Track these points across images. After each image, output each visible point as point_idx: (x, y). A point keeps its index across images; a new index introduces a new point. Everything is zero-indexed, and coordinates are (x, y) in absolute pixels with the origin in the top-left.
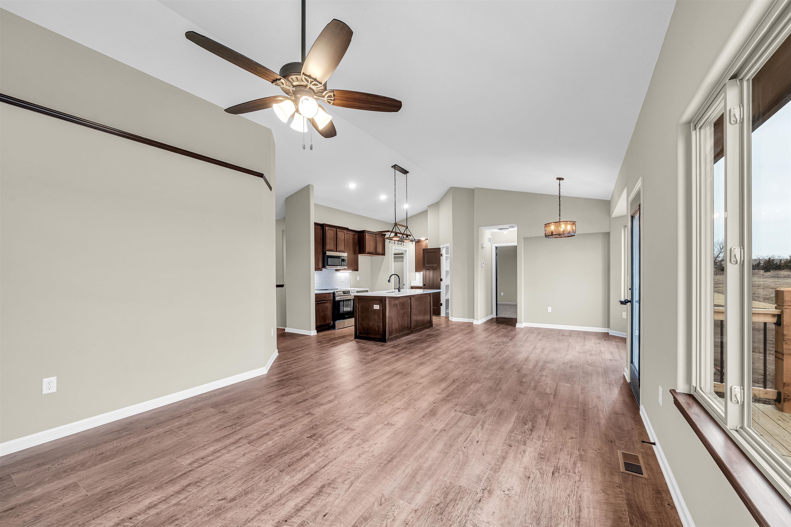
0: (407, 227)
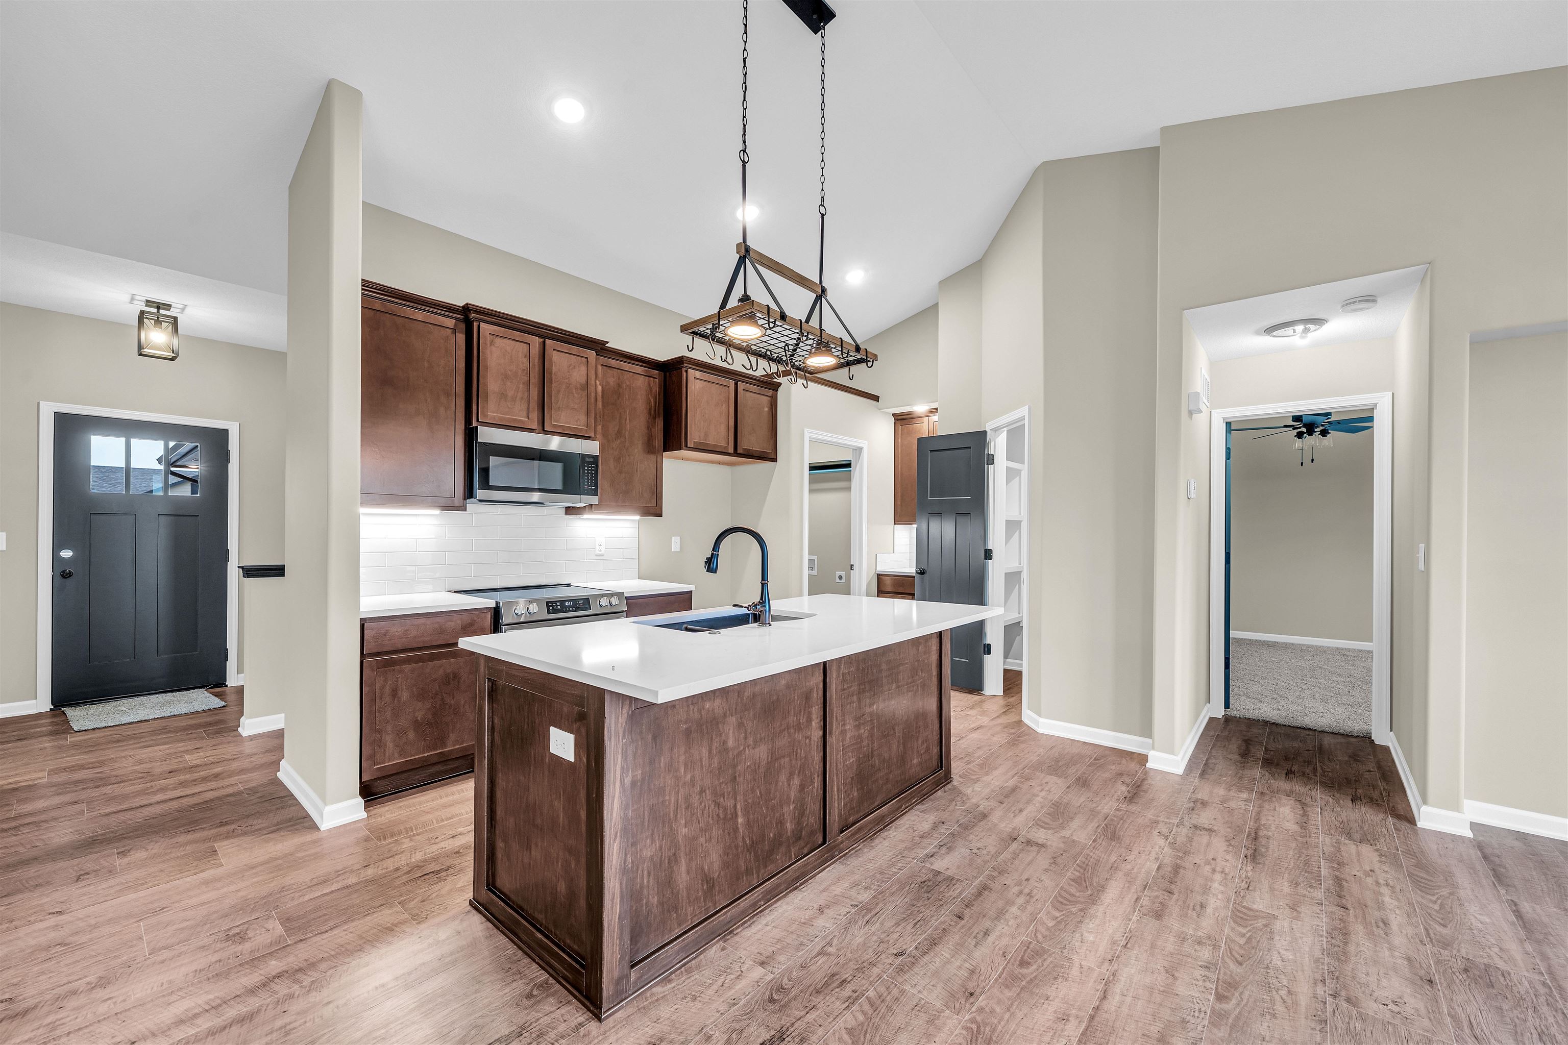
0: (824, 290)
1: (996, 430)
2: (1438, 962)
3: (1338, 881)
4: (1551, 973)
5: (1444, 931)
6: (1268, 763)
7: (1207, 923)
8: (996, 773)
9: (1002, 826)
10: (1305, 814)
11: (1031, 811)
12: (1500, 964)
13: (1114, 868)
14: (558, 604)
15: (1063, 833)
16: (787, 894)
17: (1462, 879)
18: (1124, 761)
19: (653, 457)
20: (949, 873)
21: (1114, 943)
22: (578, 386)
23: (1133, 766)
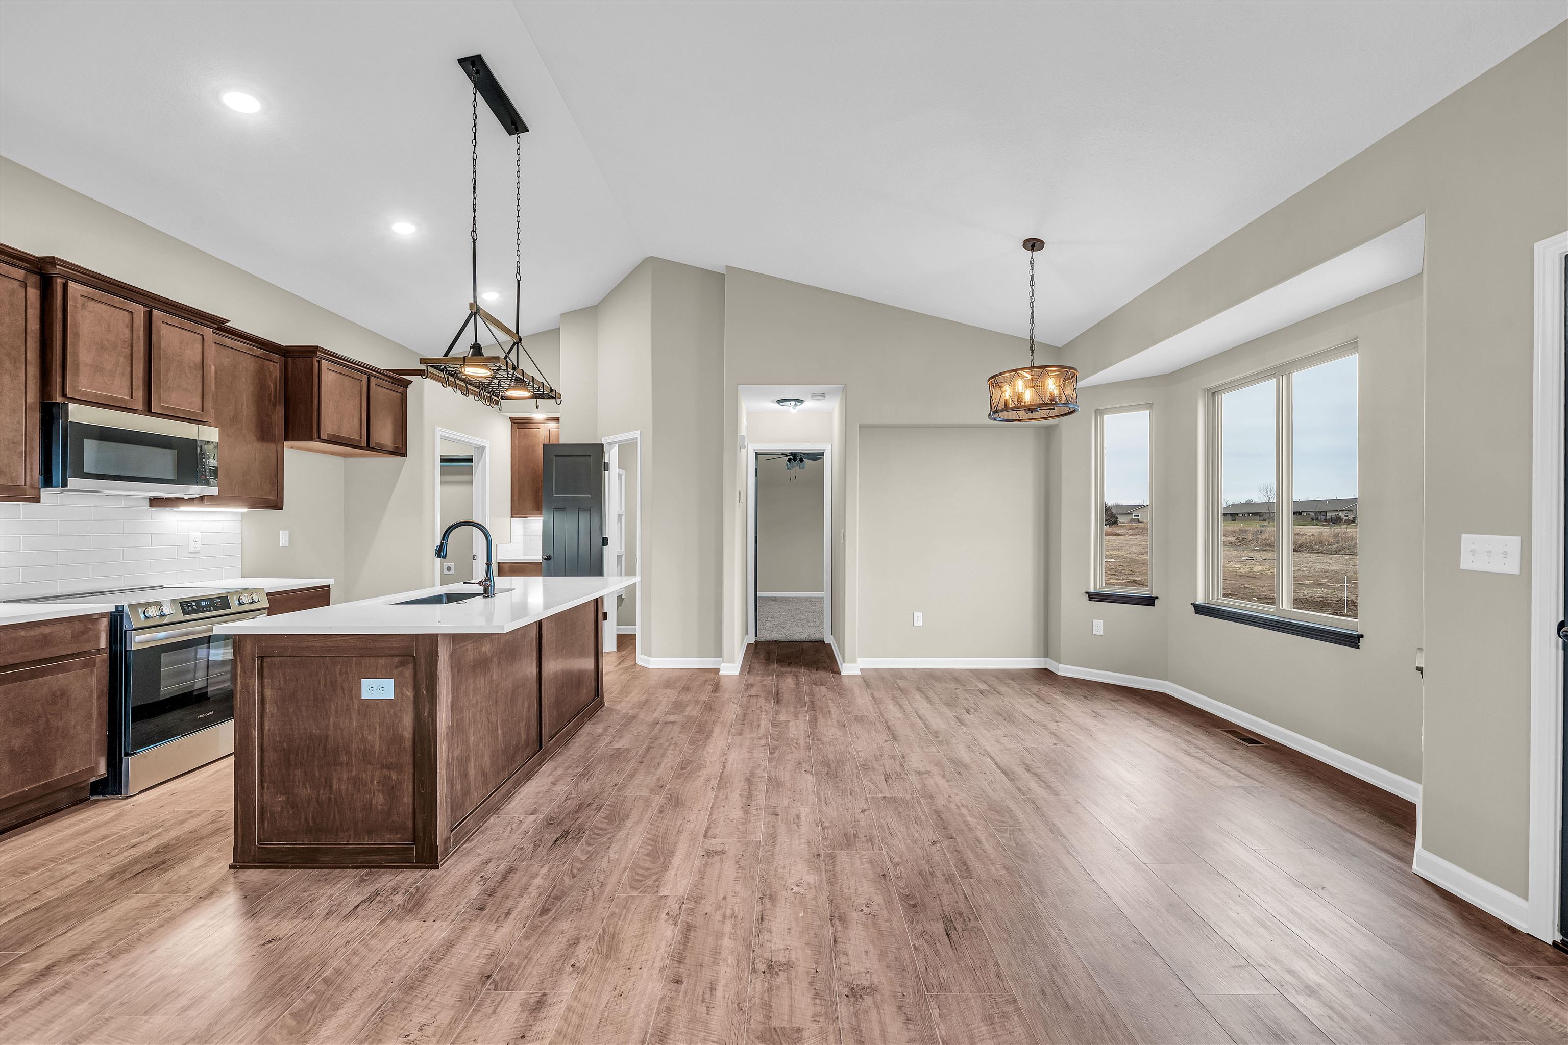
1: (610, 444)
2: (847, 719)
3: (812, 702)
4: (881, 712)
5: (849, 709)
6: (779, 661)
7: (762, 731)
8: (631, 695)
9: (647, 719)
10: (797, 680)
11: (661, 709)
12: (866, 714)
13: (714, 722)
14: (194, 604)
15: (684, 714)
16: (525, 783)
17: (857, 690)
18: (706, 674)
19: (273, 447)
20: (625, 747)
21: (723, 749)
22: (192, 364)
23: (712, 675)
